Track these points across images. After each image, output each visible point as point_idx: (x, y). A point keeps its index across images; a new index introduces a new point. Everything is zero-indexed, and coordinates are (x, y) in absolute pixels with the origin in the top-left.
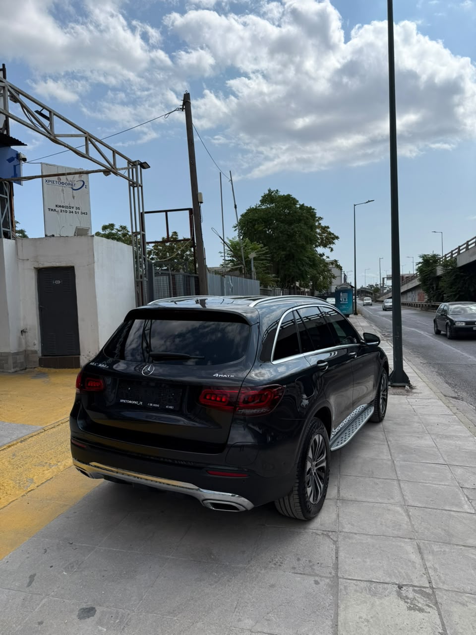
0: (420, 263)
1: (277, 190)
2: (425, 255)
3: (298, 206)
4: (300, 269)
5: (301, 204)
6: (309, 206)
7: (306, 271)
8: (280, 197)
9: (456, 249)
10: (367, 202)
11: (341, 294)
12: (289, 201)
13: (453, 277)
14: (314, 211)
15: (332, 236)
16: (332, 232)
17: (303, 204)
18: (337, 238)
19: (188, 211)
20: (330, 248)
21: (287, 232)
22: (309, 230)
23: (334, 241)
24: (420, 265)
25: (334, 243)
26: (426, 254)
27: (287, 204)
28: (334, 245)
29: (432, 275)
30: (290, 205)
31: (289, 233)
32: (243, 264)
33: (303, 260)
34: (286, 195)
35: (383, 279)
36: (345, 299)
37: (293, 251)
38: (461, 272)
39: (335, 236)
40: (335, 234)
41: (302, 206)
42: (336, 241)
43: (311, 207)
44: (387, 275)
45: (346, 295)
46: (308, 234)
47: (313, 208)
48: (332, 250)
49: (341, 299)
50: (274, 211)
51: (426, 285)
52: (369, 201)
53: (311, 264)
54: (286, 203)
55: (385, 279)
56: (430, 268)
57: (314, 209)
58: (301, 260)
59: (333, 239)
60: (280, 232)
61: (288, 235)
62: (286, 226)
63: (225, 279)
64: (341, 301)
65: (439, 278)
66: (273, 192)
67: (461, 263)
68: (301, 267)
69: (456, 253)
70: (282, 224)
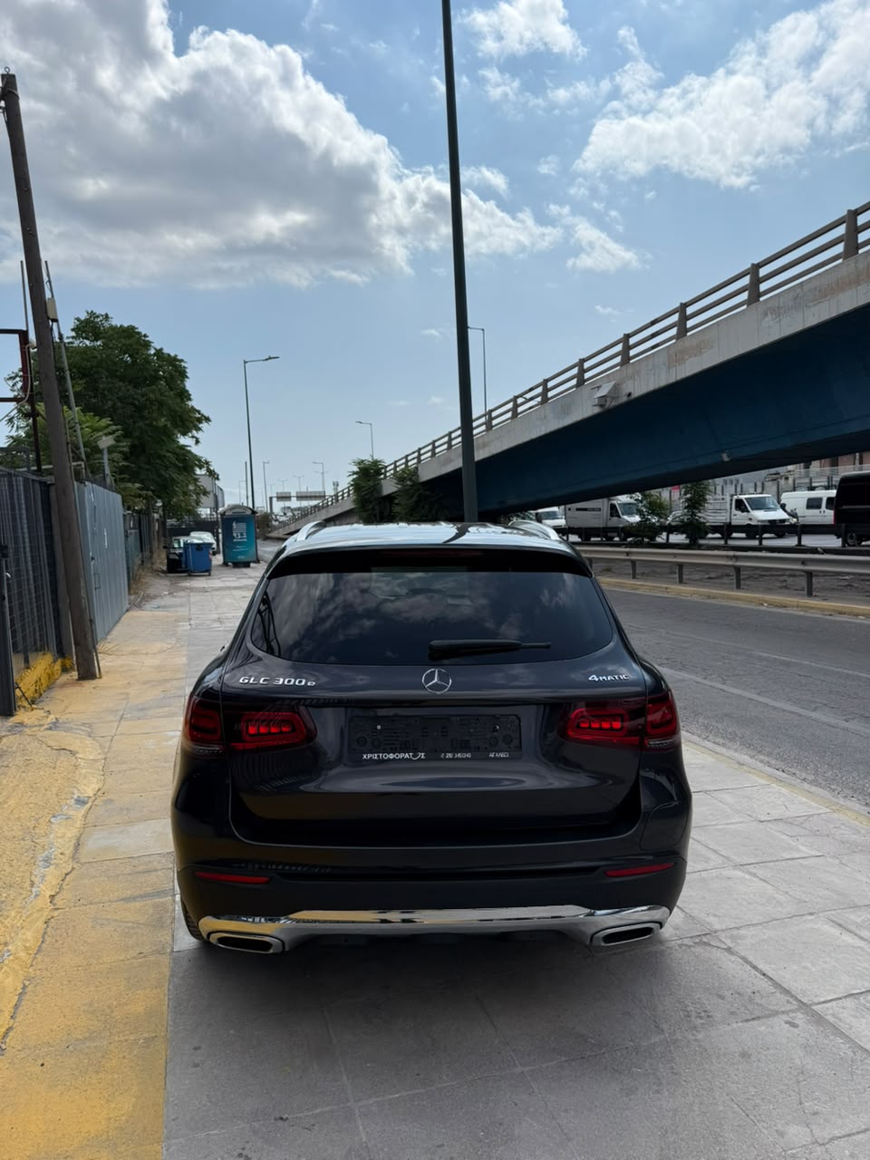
0: (354, 473)
1: (107, 315)
2: (363, 461)
3: (152, 352)
4: (160, 476)
5: (158, 348)
6: (172, 354)
7: (174, 480)
8: (113, 328)
9: (414, 453)
10: (266, 360)
11: (234, 524)
12: (131, 339)
13: (414, 499)
14: (183, 364)
15: (197, 415)
16: (197, 408)
17: (161, 349)
18: (208, 420)
19: (17, 336)
20: (193, 437)
21: (134, 399)
22: (179, 400)
23: (200, 426)
24: (355, 476)
25: (200, 429)
26: (363, 459)
27: (131, 345)
28: (200, 432)
29: (376, 495)
30: (135, 346)
31: (137, 402)
32: (83, 460)
33: (165, 456)
34: (126, 325)
35: (271, 498)
36: (242, 534)
37: (147, 438)
38: (426, 490)
39: (203, 415)
40: (202, 412)
41: (159, 352)
42: (204, 425)
43: (176, 356)
44: (277, 493)
45: (243, 526)
46: (177, 408)
47: (179, 358)
48: (197, 442)
49: (235, 535)
50: (104, 356)
51: (366, 511)
52: (270, 358)
53: (181, 465)
54: (128, 342)
55: (274, 500)
56: (371, 483)
57: (182, 361)
58: (161, 457)
59: (200, 420)
60: (118, 398)
61: (135, 405)
62: (129, 387)
63: (86, 488)
64: (234, 538)
65: (390, 497)
66: (98, 317)
67: (426, 475)
68: (163, 472)
69: (414, 459)
70: (121, 384)
